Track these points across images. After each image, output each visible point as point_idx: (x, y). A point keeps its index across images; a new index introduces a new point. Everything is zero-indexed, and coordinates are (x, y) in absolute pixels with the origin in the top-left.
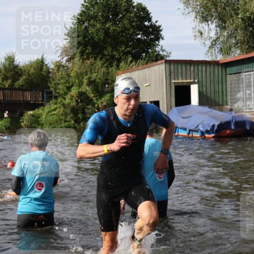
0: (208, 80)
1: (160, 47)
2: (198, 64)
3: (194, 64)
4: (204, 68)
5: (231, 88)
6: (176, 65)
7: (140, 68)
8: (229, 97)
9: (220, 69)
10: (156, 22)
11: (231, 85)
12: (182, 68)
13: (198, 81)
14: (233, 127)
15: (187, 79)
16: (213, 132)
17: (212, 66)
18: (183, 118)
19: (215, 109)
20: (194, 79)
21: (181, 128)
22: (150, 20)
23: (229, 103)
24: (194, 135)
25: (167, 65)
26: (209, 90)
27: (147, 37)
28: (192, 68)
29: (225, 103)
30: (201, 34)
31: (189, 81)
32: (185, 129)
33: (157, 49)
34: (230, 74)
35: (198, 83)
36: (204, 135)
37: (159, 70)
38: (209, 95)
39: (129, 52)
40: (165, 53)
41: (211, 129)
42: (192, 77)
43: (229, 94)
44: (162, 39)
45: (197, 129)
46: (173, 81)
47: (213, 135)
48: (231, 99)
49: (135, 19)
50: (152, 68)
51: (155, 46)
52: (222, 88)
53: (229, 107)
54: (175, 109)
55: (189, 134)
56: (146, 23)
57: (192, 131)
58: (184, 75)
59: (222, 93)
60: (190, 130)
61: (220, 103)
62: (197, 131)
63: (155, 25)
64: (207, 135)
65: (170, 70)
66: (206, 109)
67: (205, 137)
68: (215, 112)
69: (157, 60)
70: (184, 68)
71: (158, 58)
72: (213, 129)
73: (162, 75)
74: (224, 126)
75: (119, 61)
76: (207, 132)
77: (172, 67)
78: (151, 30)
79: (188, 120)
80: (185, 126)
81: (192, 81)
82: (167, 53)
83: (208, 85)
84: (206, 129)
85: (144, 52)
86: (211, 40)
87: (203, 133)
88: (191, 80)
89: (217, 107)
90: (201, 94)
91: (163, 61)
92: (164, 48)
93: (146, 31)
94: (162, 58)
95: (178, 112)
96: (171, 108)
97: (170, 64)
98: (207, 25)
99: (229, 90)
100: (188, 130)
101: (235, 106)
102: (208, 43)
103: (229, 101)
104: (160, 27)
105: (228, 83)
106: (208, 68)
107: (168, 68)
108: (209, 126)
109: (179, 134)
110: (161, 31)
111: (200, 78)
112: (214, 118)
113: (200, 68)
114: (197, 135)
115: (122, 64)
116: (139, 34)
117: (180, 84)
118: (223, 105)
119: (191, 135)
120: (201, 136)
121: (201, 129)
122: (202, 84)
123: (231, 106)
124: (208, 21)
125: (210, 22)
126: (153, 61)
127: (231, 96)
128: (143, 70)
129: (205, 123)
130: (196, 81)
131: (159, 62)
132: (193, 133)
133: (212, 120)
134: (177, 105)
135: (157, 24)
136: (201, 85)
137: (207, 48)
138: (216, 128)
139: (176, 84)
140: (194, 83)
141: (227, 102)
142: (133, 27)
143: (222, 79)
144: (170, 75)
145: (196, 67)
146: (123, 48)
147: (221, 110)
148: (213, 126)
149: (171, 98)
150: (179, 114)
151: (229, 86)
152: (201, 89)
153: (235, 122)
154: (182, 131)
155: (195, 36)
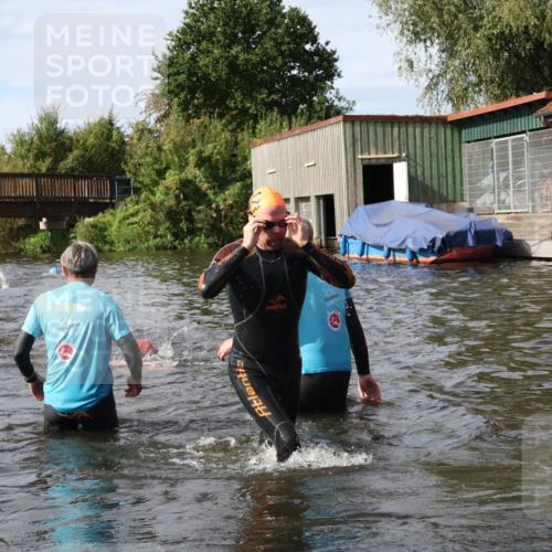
0: (427, 151)
1: (334, 92)
2: (407, 123)
3: (399, 123)
4: (418, 131)
5: (470, 169)
6: (364, 125)
7: (297, 132)
8: (466, 186)
9: (449, 132)
10: (327, 43)
11: (470, 161)
12: (376, 132)
13: (407, 156)
14: (471, 242)
15: (385, 153)
16: (433, 253)
17: (434, 125)
18: (377, 226)
19: (440, 209)
20: (400, 153)
21: (374, 246)
22: (314, 40)
23: (467, 198)
24: (397, 259)
25: (348, 125)
26: (427, 173)
27: (310, 73)
28: (396, 130)
29: (459, 197)
30: (411, 64)
31: (391, 156)
32: (380, 248)
33: (328, 95)
34: (468, 142)
35: (408, 159)
36: (416, 258)
37: (332, 135)
38: (428, 182)
39: (275, 103)
40: (343, 104)
41: (428, 247)
42: (396, 148)
43: (466, 179)
44: (339, 75)
45: (403, 247)
46: (360, 157)
47: (433, 258)
48: (470, 190)
49: (287, 40)
50: (319, 132)
51: (323, 90)
52: (454, 169)
53: (466, 205)
54: (362, 209)
55: (388, 257)
56: (308, 47)
57: (394, 250)
58: (380, 144)
59: (454, 177)
60: (390, 250)
61: (450, 197)
62: (402, 251)
63: (324, 49)
64: (421, 259)
65: (353, 135)
66: (421, 208)
67: (418, 262)
68: (438, 215)
69: (328, 116)
70: (380, 130)
71: (330, 112)
72: (433, 246)
73: (339, 149)
74: (453, 240)
75: (256, 119)
76: (422, 251)
77: (357, 129)
78: (316, 59)
79: (385, 229)
80: (381, 242)
81: (395, 155)
82: (348, 102)
83: (427, 164)
84: (419, 247)
85: (303, 101)
86: (430, 75)
87: (414, 255)
88: (393, 153)
89: (444, 205)
90: (412, 181)
91: (341, 117)
92: (341, 94)
93: (307, 62)
94: (338, 113)
95: (367, 213)
96: (356, 206)
97: (353, 124)
98: (423, 49)
99: (466, 171)
100: (385, 248)
101: (479, 203)
102: (424, 82)
103: (466, 193)
104: (334, 53)
105: (465, 159)
106: (426, 130)
107: (349, 131)
108: (426, 239)
109: (370, 256)
110: (336, 60)
111: (412, 150)
112: (435, 224)
113: (411, 130)
114: (403, 258)
115: (262, 125)
116: (293, 68)
117: (374, 162)
118: (455, 201)
119: (391, 258)
120: (411, 260)
121: (411, 246)
122: (415, 161)
123: (471, 202)
124: (425, 42)
125: (428, 43)
126: (320, 118)
127: (471, 183)
128: (302, 137)
129: (418, 235)
130: (404, 155)
131: (332, 120)
132: (396, 254)
133: (430, 227)
134: (369, 200)
135: (329, 48)
136: (412, 163)
137: (421, 91)
138: (438, 244)
139: (364, 162)
140: (399, 159)
141: (462, 195)
142: (282, 54)
143: (453, 151)
144: (353, 145)
145: (403, 129)
146: (264, 96)
147: (451, 211)
148: (433, 241)
149: (355, 189)
150: (369, 218)
151: (466, 165)
152: (412, 170)
153: (475, 232)
154: (375, 250)
155: (400, 68)
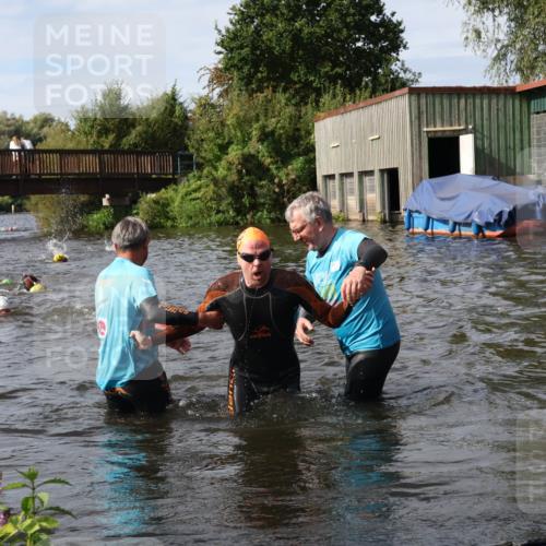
0: (494, 126)
1: (399, 64)
2: (474, 95)
3: (466, 94)
4: (485, 102)
5: (539, 140)
6: (430, 98)
7: (361, 105)
8: (534, 158)
9: (517, 102)
10: (393, 14)
11: (538, 133)
12: (442, 104)
13: (474, 128)
15: (451, 125)
16: (500, 227)
17: (502, 97)
18: (443, 199)
19: (507, 182)
20: (467, 124)
21: (437, 220)
22: (380, 11)
23: (535, 170)
24: (463, 233)
25: (414, 97)
26: (495, 145)
27: (376, 44)
28: (463, 101)
29: (526, 170)
30: (479, 35)
31: (457, 128)
32: (445, 222)
33: (393, 67)
34: (538, 113)
35: (474, 131)
36: (482, 232)
37: (397, 107)
38: (495, 155)
39: (339, 76)
40: (408, 76)
41: (495, 220)
42: (463, 119)
43: (534, 151)
44: (405, 47)
45: (469, 221)
46: (425, 129)
47: (499, 232)
48: (539, 161)
49: (352, 11)
50: (384, 105)
51: (389, 62)
53: (534, 177)
54: (427, 182)
55: (453, 230)
56: (373, 18)
57: (460, 224)
58: (446, 117)
59: (522, 149)
60: (455, 224)
61: (518, 170)
62: (468, 225)
63: (390, 21)
64: (487, 233)
65: (419, 108)
66: (488, 181)
67: (484, 236)
68: (506, 188)
69: (393, 89)
70: (446, 102)
71: (395, 84)
72: (500, 220)
73: (404, 121)
75: (319, 93)
76: (489, 225)
77: (423, 101)
78: (382, 30)
79: (451, 203)
80: (445, 215)
81: (462, 127)
82: (414, 74)
83: (494, 135)
84: (485, 220)
85: (368, 73)
86: (499, 46)
87: (480, 229)
88: (459, 125)
90: (479, 153)
91: (406, 90)
92: (407, 65)
93: (373, 34)
94: (404, 85)
95: (433, 187)
96: (421, 179)
97: (419, 95)
98: (491, 19)
99: (534, 142)
100: (451, 223)
102: (492, 52)
103: (534, 165)
104: (400, 23)
105: (534, 130)
106: (494, 101)
107: (414, 103)
108: (492, 213)
109: (435, 231)
110: (402, 31)
111: (478, 122)
112: (502, 198)
113: (478, 101)
114: (468, 232)
115: (326, 98)
116: (358, 40)
117: (439, 135)
118: (523, 174)
119: (457, 232)
120: (477, 234)
121: (477, 220)
122: (482, 133)
123: (539, 175)
124: (493, 10)
125: (497, 13)
126: (385, 91)
127: (539, 155)
128: (366, 110)
129: (482, 208)
130: (470, 127)
131: (397, 93)
132: (462, 228)
133: (497, 201)
134: (433, 174)
135: (394, 19)
136: (479, 135)
137: (489, 62)
138: (505, 217)
139: (430, 135)
140: (465, 131)
141: (530, 167)
142: (347, 25)
143: (521, 122)
144: (418, 118)
145: (470, 101)
146: (328, 69)
148: (500, 214)
149: (421, 162)
150: (435, 192)
151: (534, 136)
152: (479, 142)
154: (441, 225)
155: (467, 38)
